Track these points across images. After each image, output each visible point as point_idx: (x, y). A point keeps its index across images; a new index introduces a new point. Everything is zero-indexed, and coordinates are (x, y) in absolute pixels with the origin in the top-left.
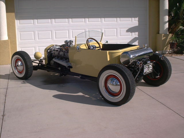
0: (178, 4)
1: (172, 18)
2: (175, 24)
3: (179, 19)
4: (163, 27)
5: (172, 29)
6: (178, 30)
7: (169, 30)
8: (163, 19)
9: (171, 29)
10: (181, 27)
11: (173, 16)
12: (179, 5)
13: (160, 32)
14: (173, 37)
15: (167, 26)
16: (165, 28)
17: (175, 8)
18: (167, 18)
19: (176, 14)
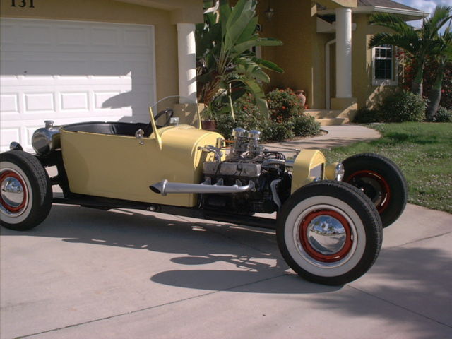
0: (214, 43)
1: (203, 72)
2: (210, 84)
3: (217, 73)
4: (187, 90)
5: (204, 93)
6: (216, 98)
7: (198, 97)
8: (186, 75)
9: (202, 95)
10: (221, 90)
11: (206, 68)
12: (216, 44)
13: (181, 101)
14: (207, 110)
15: (193, 88)
16: (190, 93)
17: (208, 51)
18: (193, 73)
19: (212, 63)
